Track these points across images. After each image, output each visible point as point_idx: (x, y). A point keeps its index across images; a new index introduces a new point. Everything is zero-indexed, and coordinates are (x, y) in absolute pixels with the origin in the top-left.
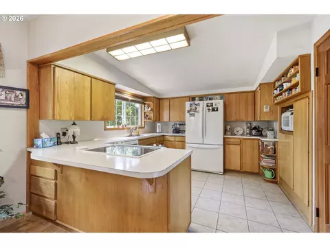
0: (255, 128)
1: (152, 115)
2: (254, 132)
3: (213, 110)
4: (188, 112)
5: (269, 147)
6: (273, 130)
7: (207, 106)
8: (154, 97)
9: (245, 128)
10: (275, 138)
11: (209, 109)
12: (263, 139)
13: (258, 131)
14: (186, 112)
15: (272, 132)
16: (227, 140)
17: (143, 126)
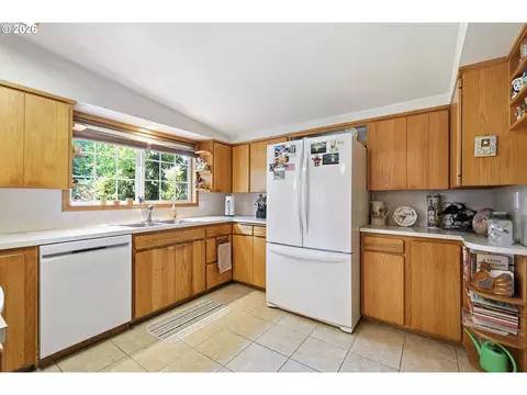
0: (452, 209)
2: (449, 220)
3: (327, 161)
4: (272, 169)
5: (496, 273)
6: (509, 217)
7: (313, 152)
8: (215, 142)
9: (424, 207)
10: (517, 242)
11: (317, 159)
12: (473, 246)
13: (462, 218)
14: (268, 167)
15: (508, 225)
16: (368, 240)
17: (194, 201)
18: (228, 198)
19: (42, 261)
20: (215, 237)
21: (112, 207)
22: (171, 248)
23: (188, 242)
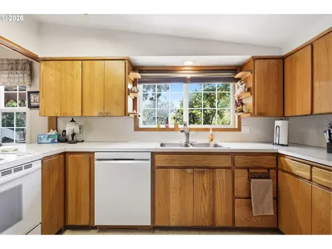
1: (249, 101)
8: (255, 59)
17: (237, 127)
18: (278, 123)
19: (96, 162)
20: (248, 169)
21: (163, 130)
22: (189, 171)
23: (209, 168)
